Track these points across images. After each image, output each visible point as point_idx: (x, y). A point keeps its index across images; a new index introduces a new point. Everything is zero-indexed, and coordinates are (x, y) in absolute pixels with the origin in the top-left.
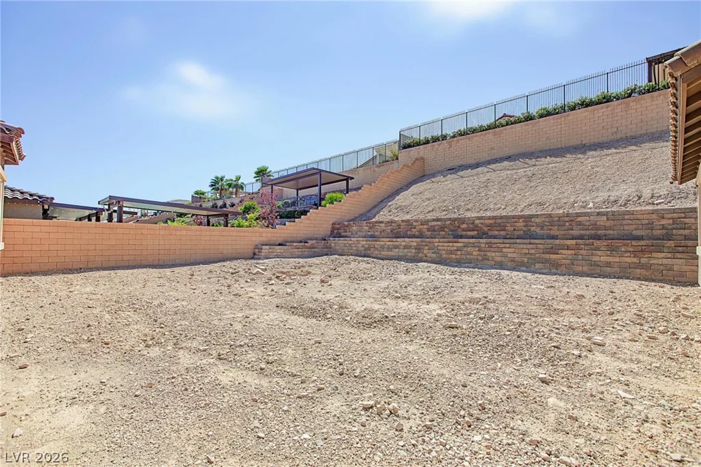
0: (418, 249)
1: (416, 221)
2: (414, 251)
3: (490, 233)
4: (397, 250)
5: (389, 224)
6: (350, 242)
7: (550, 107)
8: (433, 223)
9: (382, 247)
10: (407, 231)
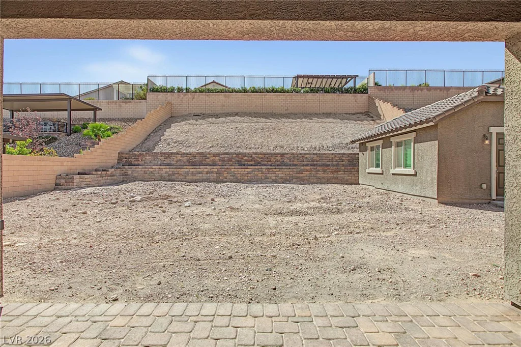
0: (218, 173)
1: (209, 154)
2: (215, 175)
4: (200, 175)
5: (185, 155)
6: (152, 170)
8: (223, 156)
9: (187, 173)
10: (202, 161)
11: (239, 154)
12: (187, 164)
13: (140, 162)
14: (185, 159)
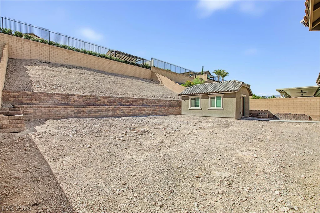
0: (113, 110)
1: (100, 97)
2: (112, 112)
3: (133, 104)
4: (101, 112)
5: (81, 97)
7: (93, 52)
8: (110, 99)
9: (91, 111)
10: (95, 102)
11: (120, 98)
12: (84, 104)
13: (34, 102)
14: (81, 100)
